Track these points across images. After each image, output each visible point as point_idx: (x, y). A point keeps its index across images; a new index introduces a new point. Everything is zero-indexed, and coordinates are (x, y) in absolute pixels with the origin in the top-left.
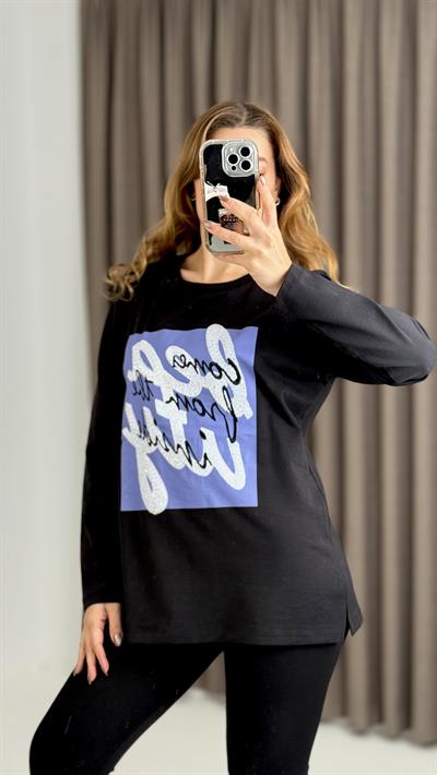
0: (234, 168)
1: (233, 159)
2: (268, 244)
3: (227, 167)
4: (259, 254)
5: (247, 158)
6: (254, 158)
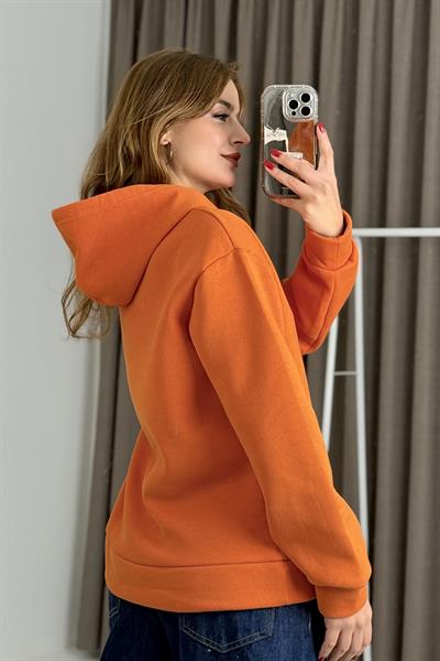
0: (294, 113)
1: (293, 104)
2: (324, 193)
3: (287, 111)
4: (313, 200)
5: (307, 104)
6: (313, 104)
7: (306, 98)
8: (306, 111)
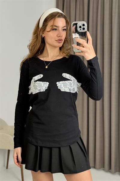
5: (84, 27)
6: (86, 27)
7: (84, 25)
8: (84, 29)
